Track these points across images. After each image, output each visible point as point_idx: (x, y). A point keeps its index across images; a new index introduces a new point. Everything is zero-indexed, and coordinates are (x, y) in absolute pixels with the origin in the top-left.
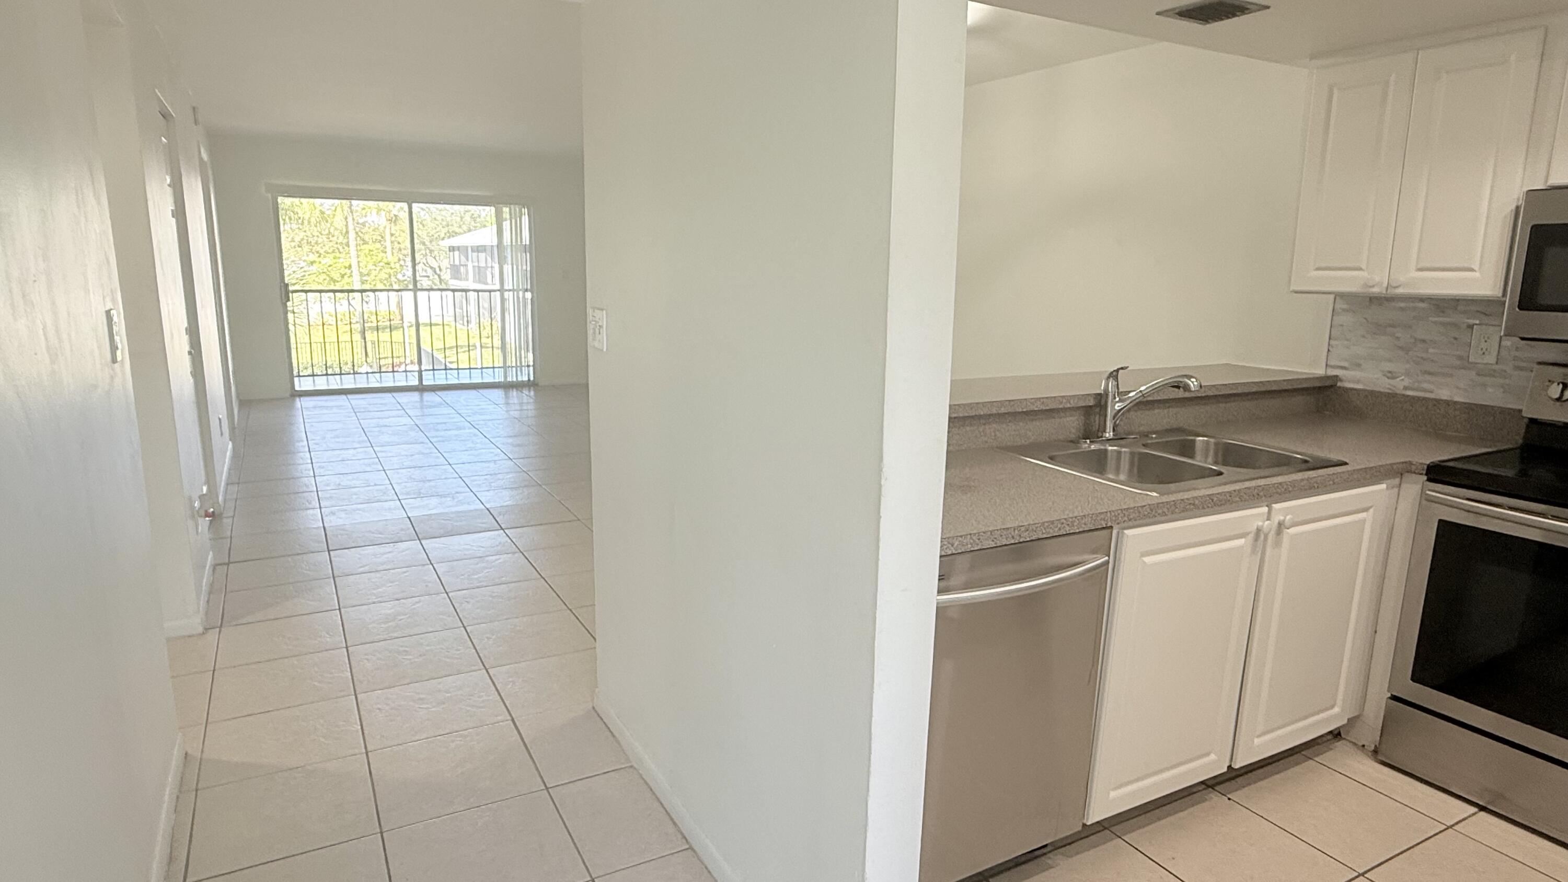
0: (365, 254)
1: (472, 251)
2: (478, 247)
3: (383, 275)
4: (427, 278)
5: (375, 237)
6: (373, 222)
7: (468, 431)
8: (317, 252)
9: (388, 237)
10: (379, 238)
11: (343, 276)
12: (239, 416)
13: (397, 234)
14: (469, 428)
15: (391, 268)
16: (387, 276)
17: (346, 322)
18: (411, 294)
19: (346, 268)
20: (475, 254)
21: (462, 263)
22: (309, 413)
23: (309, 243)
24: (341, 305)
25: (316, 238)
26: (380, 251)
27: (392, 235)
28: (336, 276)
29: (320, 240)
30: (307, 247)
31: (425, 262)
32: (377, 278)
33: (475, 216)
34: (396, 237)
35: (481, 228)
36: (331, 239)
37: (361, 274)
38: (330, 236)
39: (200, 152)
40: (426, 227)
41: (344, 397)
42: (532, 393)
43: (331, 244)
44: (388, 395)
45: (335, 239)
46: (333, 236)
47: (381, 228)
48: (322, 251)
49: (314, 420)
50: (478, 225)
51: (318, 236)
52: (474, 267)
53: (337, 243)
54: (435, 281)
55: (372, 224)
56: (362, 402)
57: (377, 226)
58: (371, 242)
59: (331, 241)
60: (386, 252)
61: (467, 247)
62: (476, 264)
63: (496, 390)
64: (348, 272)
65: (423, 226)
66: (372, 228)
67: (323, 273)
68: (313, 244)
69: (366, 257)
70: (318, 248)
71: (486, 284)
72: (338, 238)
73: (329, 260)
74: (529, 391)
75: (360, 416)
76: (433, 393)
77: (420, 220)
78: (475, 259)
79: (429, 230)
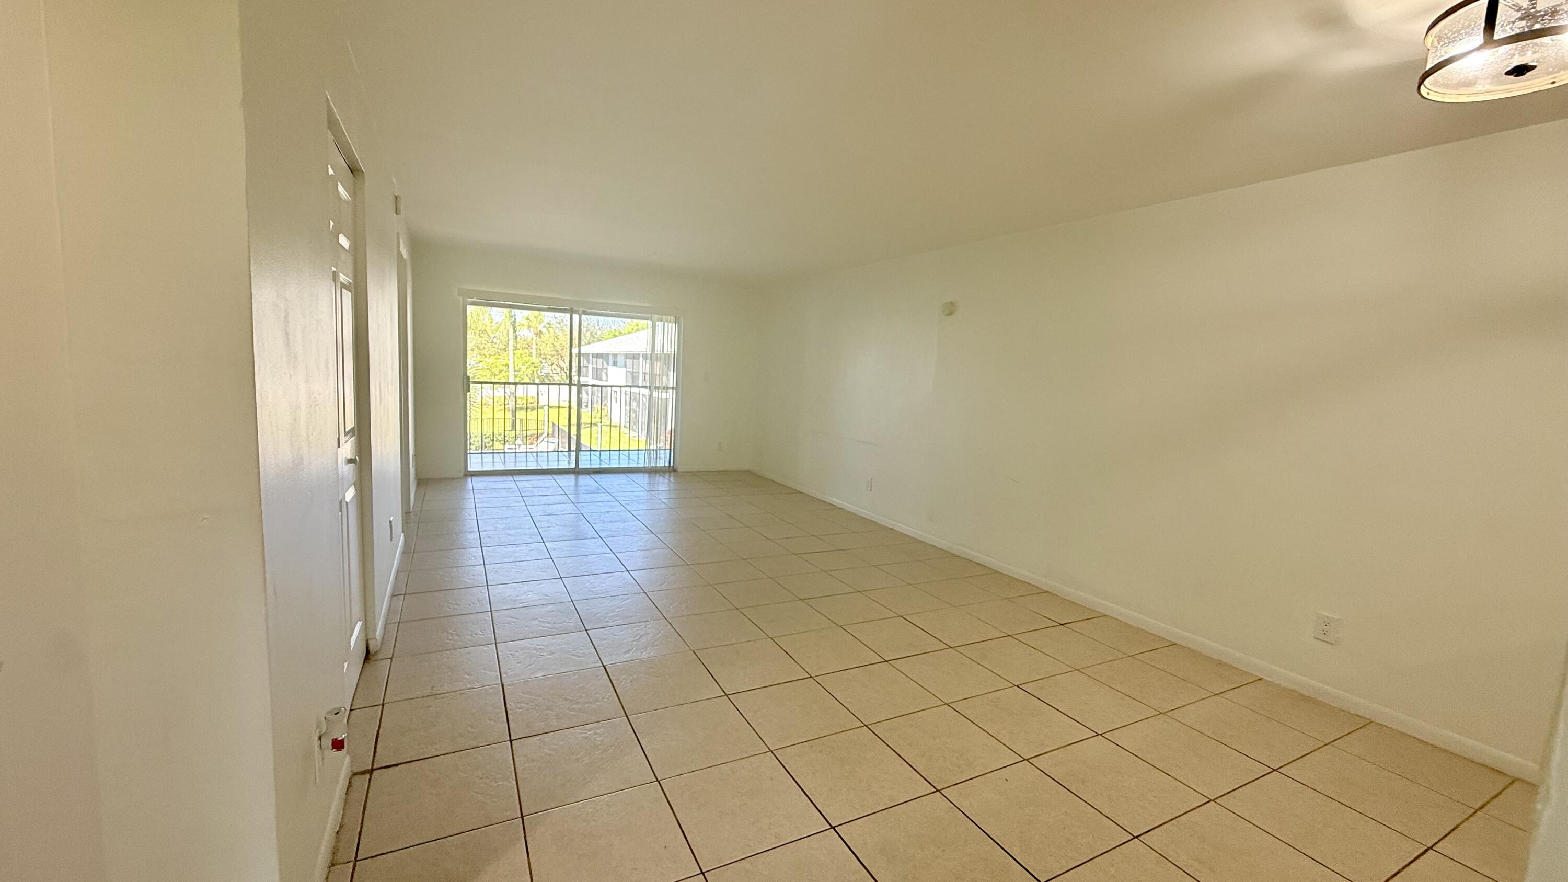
0: (517, 357)
1: (593, 357)
2: (597, 354)
3: (529, 371)
4: (557, 375)
5: (524, 346)
6: (524, 335)
7: (632, 524)
8: (484, 355)
9: (534, 346)
10: (527, 346)
11: (500, 372)
12: (415, 499)
13: (539, 344)
14: (633, 521)
15: (535, 367)
16: (531, 372)
17: (500, 404)
18: (567, 387)
19: (503, 365)
20: (594, 360)
21: (585, 365)
22: (481, 496)
23: (478, 348)
24: (498, 391)
25: (483, 345)
26: (527, 355)
27: (537, 344)
28: (496, 371)
29: (486, 347)
30: (477, 351)
31: (557, 364)
32: (525, 374)
33: (594, 333)
34: (539, 346)
35: (597, 342)
36: (494, 345)
37: (515, 371)
38: (494, 344)
39: (398, 247)
40: (559, 341)
41: (510, 478)
42: (672, 479)
43: (493, 349)
44: (549, 477)
45: (496, 346)
46: (496, 344)
47: (529, 340)
48: (487, 354)
49: (485, 505)
50: (595, 339)
51: (485, 344)
52: (593, 368)
53: (498, 349)
54: (563, 377)
55: (523, 336)
56: (527, 484)
57: (525, 338)
58: (521, 349)
59: (494, 347)
60: (531, 356)
61: (589, 354)
62: (595, 366)
63: (641, 475)
64: (505, 368)
65: (558, 339)
66: (523, 339)
67: (488, 369)
68: (481, 349)
69: (518, 359)
70: (484, 352)
71: (601, 380)
72: (499, 345)
73: (491, 360)
74: (670, 476)
75: (527, 501)
76: (588, 477)
77: (556, 335)
78: (594, 363)
79: (562, 342)
